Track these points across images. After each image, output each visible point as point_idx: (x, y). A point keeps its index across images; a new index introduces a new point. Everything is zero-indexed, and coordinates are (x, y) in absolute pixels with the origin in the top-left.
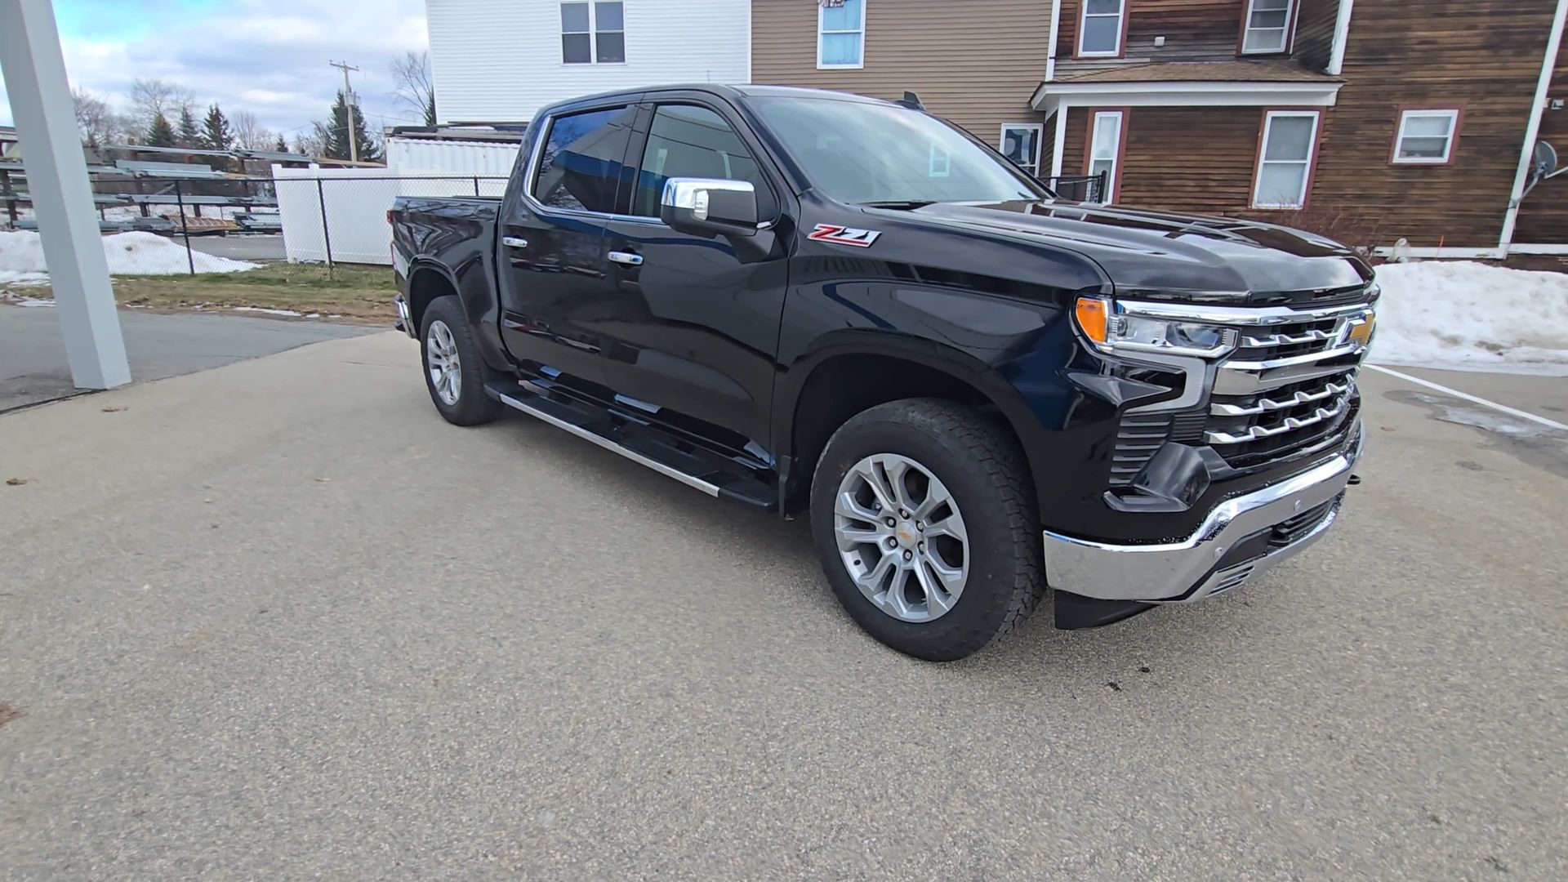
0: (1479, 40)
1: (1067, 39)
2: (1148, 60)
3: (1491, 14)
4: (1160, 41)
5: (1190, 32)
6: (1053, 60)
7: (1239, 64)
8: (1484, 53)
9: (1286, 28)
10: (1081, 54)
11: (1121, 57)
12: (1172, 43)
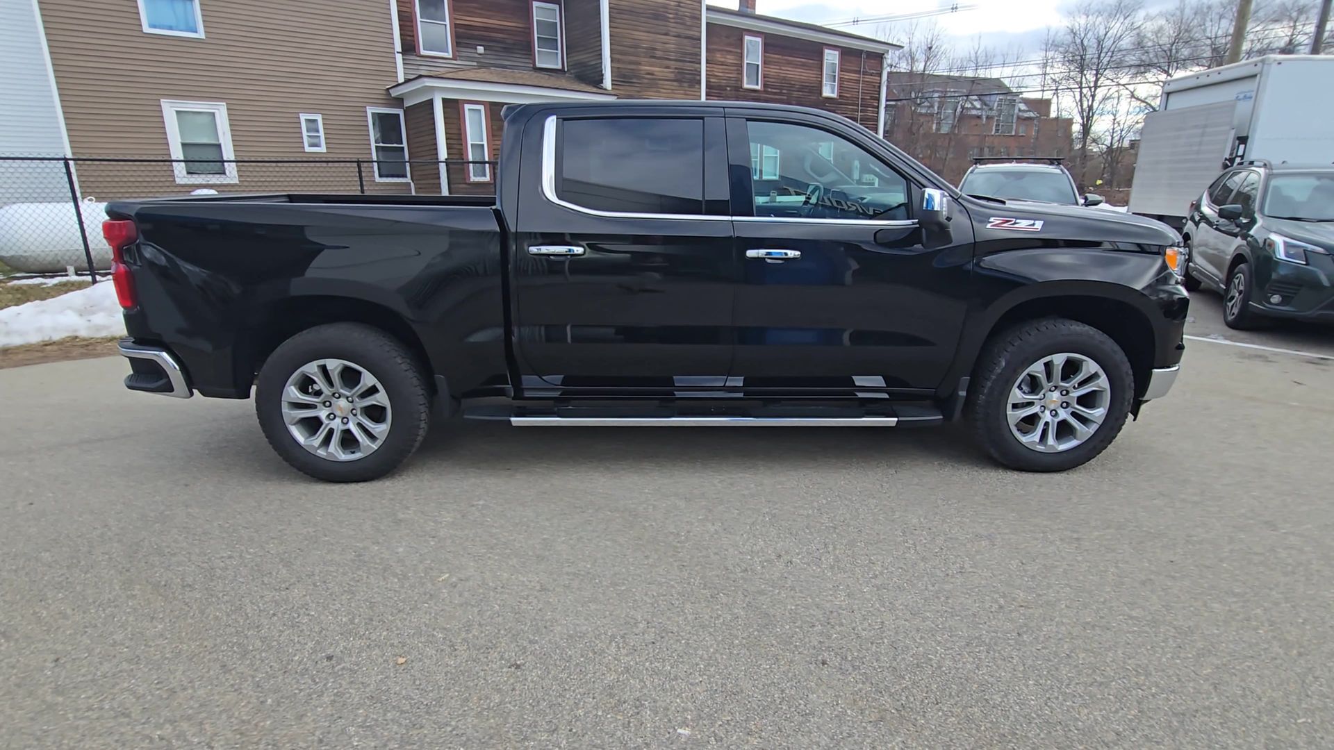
0: (672, 76)
1: (409, 38)
2: (475, 64)
3: (676, 60)
4: (481, 49)
5: (500, 45)
6: (401, 55)
7: (536, 74)
8: (675, 83)
9: (559, 51)
10: (423, 52)
11: (454, 58)
12: (489, 52)
